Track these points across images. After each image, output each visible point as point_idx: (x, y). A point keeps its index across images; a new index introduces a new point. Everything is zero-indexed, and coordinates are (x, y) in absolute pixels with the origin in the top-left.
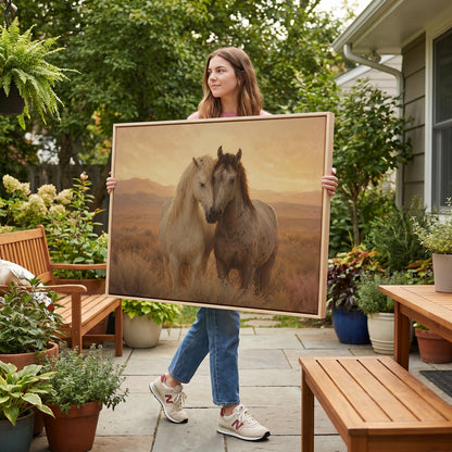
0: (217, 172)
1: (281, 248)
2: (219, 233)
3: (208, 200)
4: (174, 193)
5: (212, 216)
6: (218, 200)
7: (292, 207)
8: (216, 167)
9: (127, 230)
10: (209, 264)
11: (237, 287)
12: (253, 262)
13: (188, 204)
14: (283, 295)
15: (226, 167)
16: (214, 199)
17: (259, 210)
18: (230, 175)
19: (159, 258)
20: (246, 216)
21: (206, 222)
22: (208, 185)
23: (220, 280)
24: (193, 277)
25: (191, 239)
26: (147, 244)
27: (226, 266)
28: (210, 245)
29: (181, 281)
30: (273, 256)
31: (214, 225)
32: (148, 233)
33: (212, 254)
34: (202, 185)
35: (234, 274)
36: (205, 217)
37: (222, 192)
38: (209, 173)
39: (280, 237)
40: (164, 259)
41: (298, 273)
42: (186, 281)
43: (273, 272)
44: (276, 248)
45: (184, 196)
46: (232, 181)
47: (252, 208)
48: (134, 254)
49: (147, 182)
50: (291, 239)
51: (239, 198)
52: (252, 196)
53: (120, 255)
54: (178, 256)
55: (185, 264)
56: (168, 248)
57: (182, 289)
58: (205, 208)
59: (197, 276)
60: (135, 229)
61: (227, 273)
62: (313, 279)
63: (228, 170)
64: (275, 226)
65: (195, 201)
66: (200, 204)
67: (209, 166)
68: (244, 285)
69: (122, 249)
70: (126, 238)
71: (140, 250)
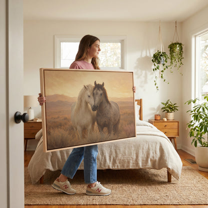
0: (95, 91)
1: (122, 117)
2: (98, 115)
3: (92, 102)
4: (77, 100)
5: (94, 108)
6: (96, 102)
7: (124, 103)
8: (94, 89)
9: (55, 118)
10: (95, 127)
11: (107, 134)
12: (112, 123)
13: (83, 104)
14: (123, 133)
15: (98, 89)
16: (95, 101)
17: (113, 105)
18: (100, 92)
19: (72, 128)
20: (108, 107)
21: (92, 111)
22: (92, 96)
23: (100, 133)
24: (89, 133)
25: (86, 119)
26: (66, 124)
27: (102, 127)
28: (94, 120)
29: (83, 137)
30: (119, 120)
31: (96, 112)
32: (66, 119)
33: (96, 123)
34: (89, 96)
35: (105, 129)
36: (91, 109)
37: (97, 99)
38: (92, 92)
39: (121, 113)
40: (75, 129)
41: (128, 124)
42: (86, 136)
43: (120, 126)
44: (120, 117)
45: (81, 101)
46: (101, 94)
47: (110, 104)
48: (59, 129)
49: (62, 96)
50: (124, 114)
51: (104, 101)
52: (109, 100)
53: (52, 131)
54: (81, 126)
55: (84, 129)
56: (76, 124)
57: (84, 139)
58: (91, 105)
59: (90, 133)
60: (58, 117)
61: (102, 129)
62: (133, 125)
63: (99, 90)
64: (119, 110)
65: (87, 103)
66: (89, 104)
67: (91, 89)
68: (109, 132)
69: (52, 128)
70: (54, 122)
71: (62, 127)
